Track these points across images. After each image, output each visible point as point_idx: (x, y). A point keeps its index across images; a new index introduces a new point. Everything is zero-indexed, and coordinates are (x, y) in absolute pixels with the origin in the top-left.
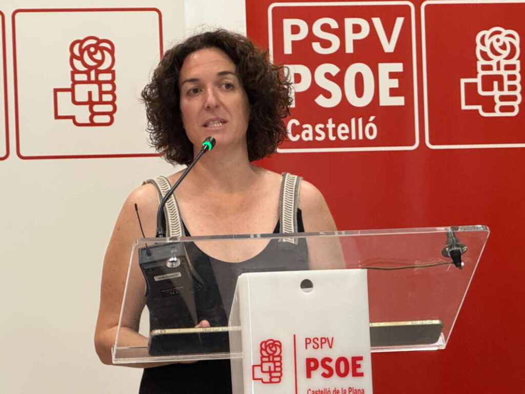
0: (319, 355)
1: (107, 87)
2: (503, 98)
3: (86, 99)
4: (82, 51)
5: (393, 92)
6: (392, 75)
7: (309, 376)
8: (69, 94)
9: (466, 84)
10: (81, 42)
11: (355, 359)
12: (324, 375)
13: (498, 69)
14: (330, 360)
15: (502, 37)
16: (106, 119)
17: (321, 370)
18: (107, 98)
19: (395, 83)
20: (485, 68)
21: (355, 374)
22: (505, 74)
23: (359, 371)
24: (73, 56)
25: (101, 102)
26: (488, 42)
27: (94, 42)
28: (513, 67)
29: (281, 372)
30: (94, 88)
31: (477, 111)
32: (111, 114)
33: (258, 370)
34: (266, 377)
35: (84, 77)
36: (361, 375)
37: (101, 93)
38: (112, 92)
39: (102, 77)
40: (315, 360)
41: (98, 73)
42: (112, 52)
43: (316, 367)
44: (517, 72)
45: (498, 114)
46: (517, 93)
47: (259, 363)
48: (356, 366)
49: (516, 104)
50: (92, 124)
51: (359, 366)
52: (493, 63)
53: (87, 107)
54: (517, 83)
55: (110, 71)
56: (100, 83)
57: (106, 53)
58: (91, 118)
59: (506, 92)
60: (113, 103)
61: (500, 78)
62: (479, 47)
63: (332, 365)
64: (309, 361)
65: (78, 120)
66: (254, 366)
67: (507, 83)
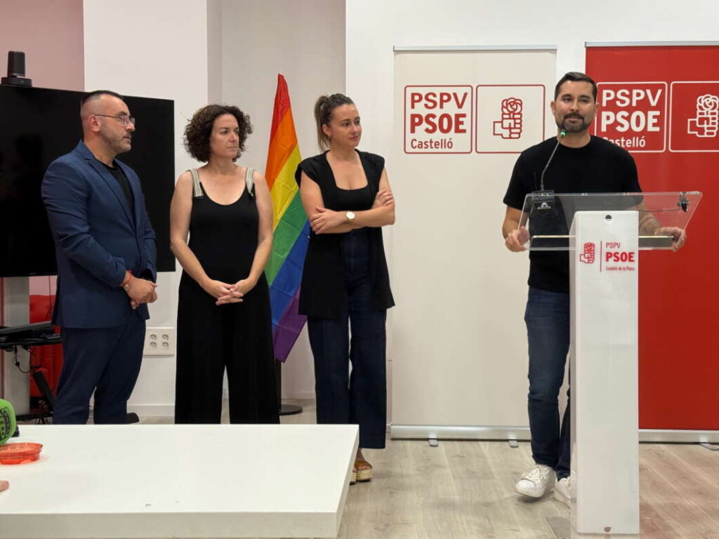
0: (613, 251)
1: (518, 121)
2: (708, 128)
3: (508, 126)
4: (507, 104)
5: (654, 125)
6: (654, 117)
7: (607, 260)
8: (500, 124)
9: (691, 122)
10: (507, 100)
11: (630, 253)
12: (615, 260)
13: (707, 114)
14: (618, 253)
15: (711, 100)
16: (517, 136)
17: (613, 258)
18: (518, 126)
19: (655, 121)
20: (700, 114)
21: (630, 261)
22: (710, 116)
23: (632, 259)
24: (503, 107)
25: (515, 128)
26: (703, 101)
27: (512, 100)
28: (714, 114)
29: (593, 258)
30: (512, 121)
31: (695, 134)
32: (519, 133)
33: (582, 257)
34: (586, 260)
35: (507, 116)
36: (633, 261)
37: (515, 123)
38: (520, 123)
39: (516, 116)
40: (610, 253)
41: (514, 114)
42: (521, 105)
43: (611, 257)
44: (716, 116)
45: (706, 136)
46: (716, 126)
47: (583, 253)
48: (631, 257)
49: (715, 131)
50: (510, 138)
51: (632, 257)
52: (705, 112)
53: (508, 130)
54: (716, 121)
55: (519, 113)
56: (515, 119)
57: (518, 106)
58: (510, 135)
59: (710, 126)
60: (520, 128)
61: (707, 119)
62: (698, 104)
63: (619, 256)
64: (607, 253)
65: (504, 136)
66: (581, 255)
67: (711, 121)
